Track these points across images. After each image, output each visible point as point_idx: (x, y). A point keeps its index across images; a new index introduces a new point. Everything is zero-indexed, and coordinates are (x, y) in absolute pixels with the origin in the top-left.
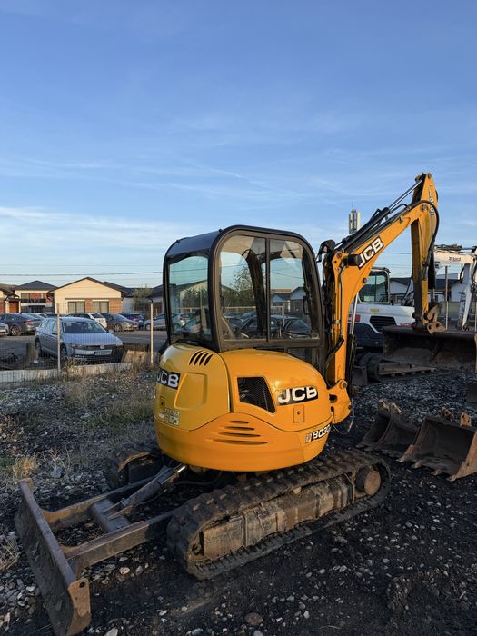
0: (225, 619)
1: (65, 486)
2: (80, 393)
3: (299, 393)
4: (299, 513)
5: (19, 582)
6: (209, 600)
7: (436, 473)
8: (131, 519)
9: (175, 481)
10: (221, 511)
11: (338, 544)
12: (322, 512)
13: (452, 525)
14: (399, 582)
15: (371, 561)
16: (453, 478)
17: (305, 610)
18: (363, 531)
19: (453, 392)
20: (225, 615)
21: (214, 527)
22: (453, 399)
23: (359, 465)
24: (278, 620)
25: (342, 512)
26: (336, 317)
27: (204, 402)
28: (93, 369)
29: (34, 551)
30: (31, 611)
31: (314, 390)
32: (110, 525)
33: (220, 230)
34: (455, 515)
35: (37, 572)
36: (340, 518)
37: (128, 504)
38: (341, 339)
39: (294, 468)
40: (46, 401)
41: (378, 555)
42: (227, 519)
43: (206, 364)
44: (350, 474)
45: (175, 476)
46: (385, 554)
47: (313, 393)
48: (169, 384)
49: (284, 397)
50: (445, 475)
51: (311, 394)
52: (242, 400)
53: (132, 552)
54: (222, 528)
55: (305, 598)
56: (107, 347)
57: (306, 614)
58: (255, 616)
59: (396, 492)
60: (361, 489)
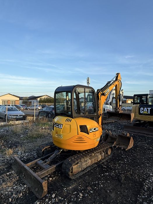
0: (82, 189)
1: (23, 157)
3: (95, 129)
4: (94, 161)
5: (21, 185)
6: (76, 185)
7: (122, 149)
9: (60, 153)
10: (77, 161)
11: (104, 168)
12: (99, 160)
13: (130, 161)
14: (122, 176)
15: (114, 171)
16: (127, 150)
17: (101, 185)
18: (109, 164)
20: (81, 188)
21: (75, 165)
23: (107, 147)
24: (95, 188)
25: (103, 160)
26: (99, 109)
27: (70, 132)
29: (23, 176)
30: (28, 192)
32: (44, 167)
33: (74, 86)
34: (129, 159)
35: (25, 181)
36: (103, 161)
37: (48, 161)
38: (100, 115)
39: (92, 149)
40: (6, 132)
41: (115, 170)
42: (78, 163)
44: (104, 150)
46: (116, 169)
48: (59, 127)
49: (91, 130)
50: (124, 149)
51: (97, 129)
53: (51, 174)
54: (77, 165)
55: (100, 182)
56: (20, 115)
57: (102, 186)
58: (90, 187)
59: (114, 154)
60: (107, 153)
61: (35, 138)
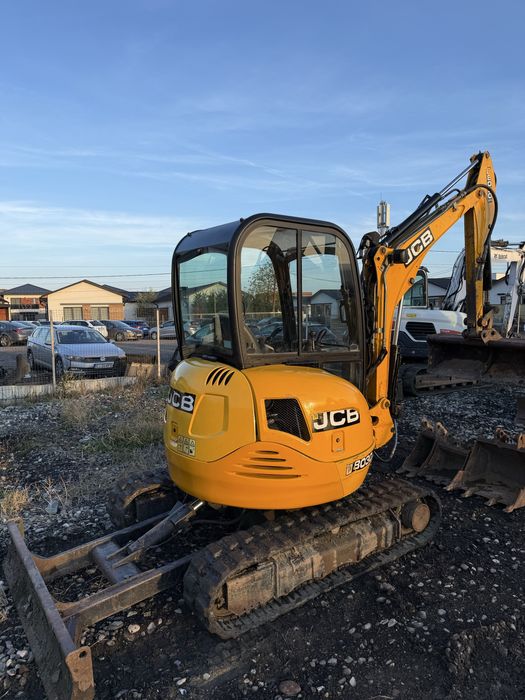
0: (255, 688)
1: (62, 523)
2: (78, 412)
3: (338, 417)
4: (337, 556)
5: (9, 645)
6: (236, 665)
7: (491, 503)
8: (141, 566)
9: (191, 519)
10: (248, 559)
11: (384, 592)
12: (364, 554)
13: (515, 567)
14: (460, 640)
15: (424, 613)
16: (510, 509)
17: (351, 676)
18: (412, 574)
19: (498, 407)
20: (255, 683)
21: (240, 577)
22: (500, 415)
23: (407, 499)
24: (320, 689)
25: (386, 552)
26: (378, 325)
27: (226, 428)
28: (93, 384)
29: (26, 607)
30: (23, 682)
31: (355, 413)
32: (115, 575)
33: (241, 220)
34: (516, 554)
35: (30, 633)
36: (385, 560)
37: (137, 547)
38: (383, 351)
39: (332, 504)
40: (39, 422)
41: (433, 605)
42: (254, 567)
43: (226, 383)
44: (395, 509)
45: (190, 514)
46: (439, 603)
47: (355, 416)
48: (183, 407)
49: (320, 422)
50: (500, 506)
51: (352, 417)
52: (270, 426)
53: (143, 605)
54: (249, 577)
55: (349, 660)
56: (108, 359)
57: (353, 681)
58: (292, 684)
59: (445, 526)
60: (407, 524)
61: (133, 445)
